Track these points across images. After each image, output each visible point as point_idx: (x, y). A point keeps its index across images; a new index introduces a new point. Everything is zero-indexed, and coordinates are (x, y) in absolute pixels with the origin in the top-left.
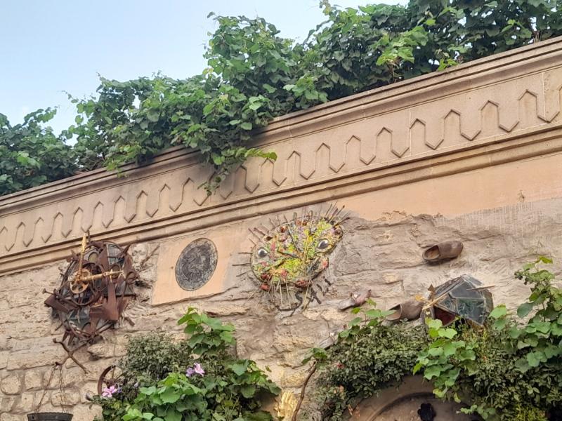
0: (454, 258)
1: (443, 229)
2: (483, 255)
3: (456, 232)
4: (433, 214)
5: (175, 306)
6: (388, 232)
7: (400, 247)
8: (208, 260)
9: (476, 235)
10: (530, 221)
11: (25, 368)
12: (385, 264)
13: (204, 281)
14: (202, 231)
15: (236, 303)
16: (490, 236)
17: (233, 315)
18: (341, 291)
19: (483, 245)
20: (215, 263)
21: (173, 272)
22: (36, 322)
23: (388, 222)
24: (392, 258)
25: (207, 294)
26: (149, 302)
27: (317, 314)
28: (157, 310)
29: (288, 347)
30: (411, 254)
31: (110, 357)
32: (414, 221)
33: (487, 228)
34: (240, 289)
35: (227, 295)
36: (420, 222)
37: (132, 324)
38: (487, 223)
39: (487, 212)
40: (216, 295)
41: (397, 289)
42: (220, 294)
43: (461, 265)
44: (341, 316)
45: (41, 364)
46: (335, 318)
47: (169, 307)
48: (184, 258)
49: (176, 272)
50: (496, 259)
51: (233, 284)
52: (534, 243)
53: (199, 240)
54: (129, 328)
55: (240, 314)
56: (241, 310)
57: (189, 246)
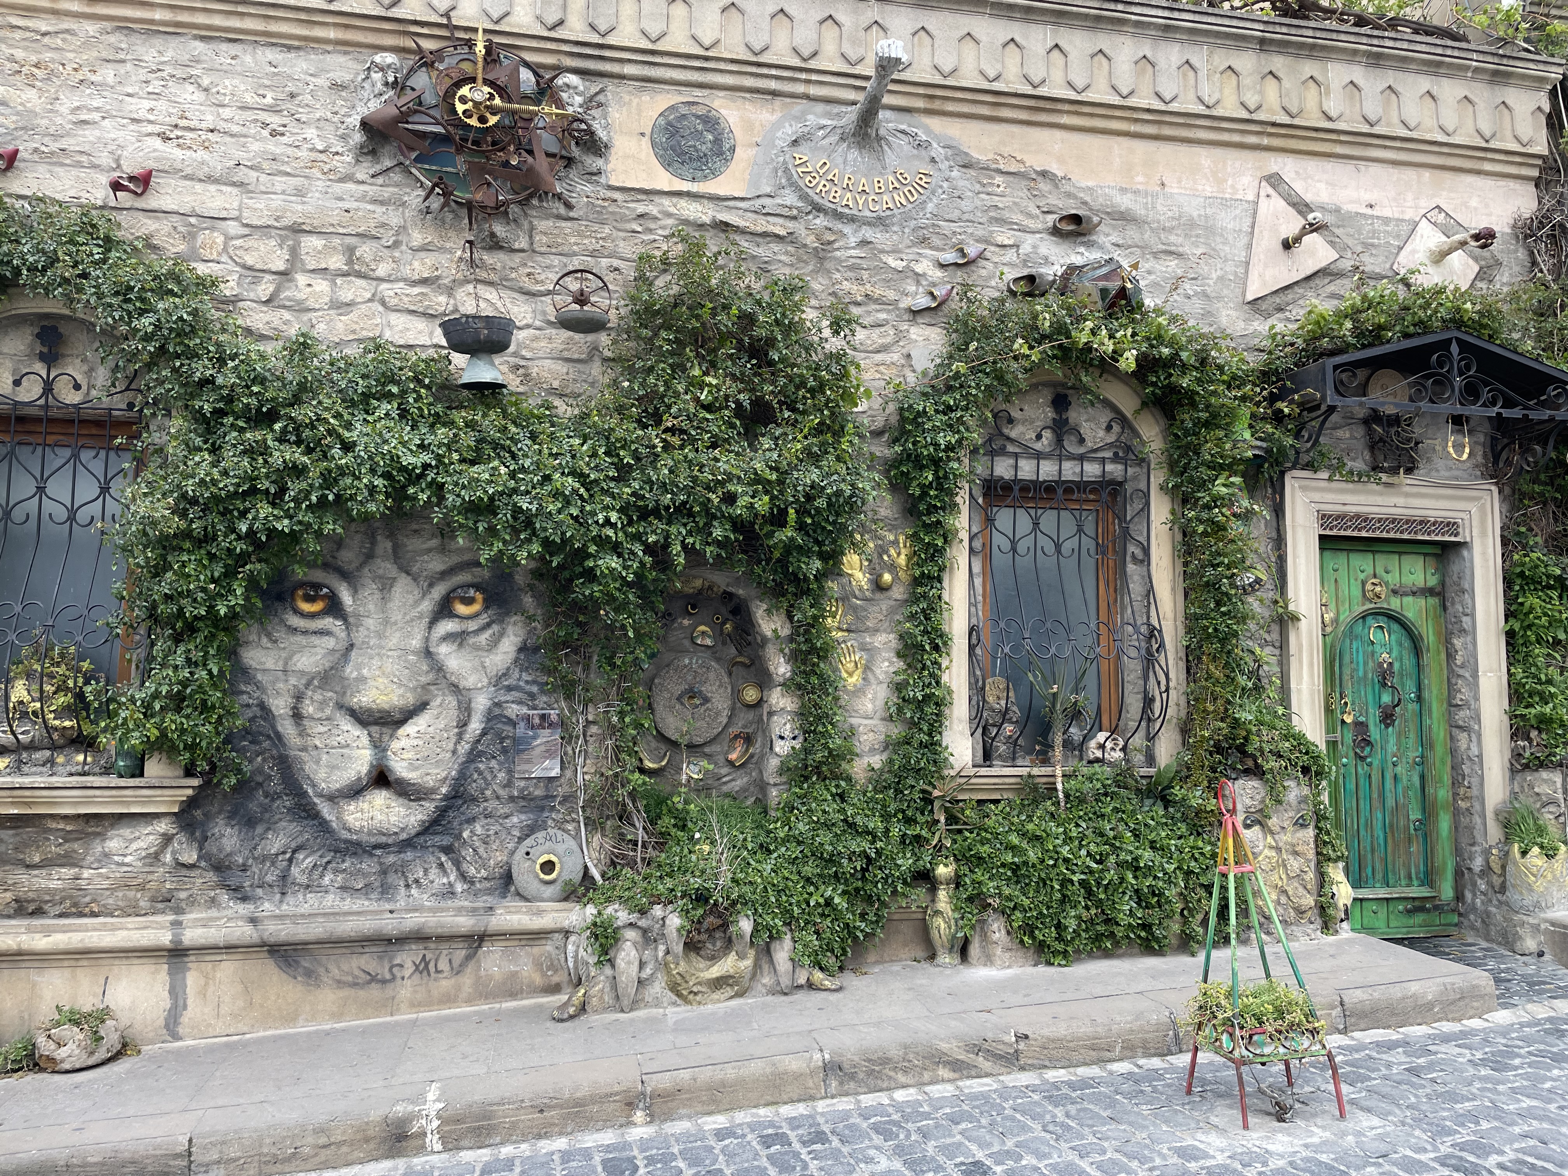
0: (1084, 235)
1: (1069, 195)
2: (1114, 238)
3: (1085, 203)
4: (1060, 174)
5: (657, 199)
6: (999, 179)
7: (1015, 203)
8: (717, 141)
9: (1108, 213)
10: (1170, 214)
11: (297, 230)
12: (997, 220)
13: (715, 173)
14: (698, 92)
15: (770, 218)
16: (1124, 218)
17: (765, 235)
18: (936, 241)
19: (1114, 227)
20: (733, 149)
21: (646, 142)
22: (311, 150)
23: (1001, 167)
24: (1006, 214)
25: (722, 192)
26: (603, 180)
27: (904, 263)
28: (617, 195)
29: (859, 299)
30: (1030, 215)
31: (522, 251)
32: (1034, 176)
33: (1123, 209)
34: (779, 201)
35: (758, 203)
36: (1039, 179)
37: (569, 206)
38: (1125, 202)
39: (1123, 190)
40: (735, 199)
41: (1010, 256)
42: (743, 199)
43: (1090, 245)
44: (938, 274)
45: (341, 231)
46: (930, 273)
47: (644, 197)
48: (669, 124)
49: (654, 144)
50: (1130, 247)
51: (768, 190)
52: (1173, 238)
53: (694, 103)
54: (562, 210)
55: (777, 236)
56: (783, 232)
57: (672, 108)
